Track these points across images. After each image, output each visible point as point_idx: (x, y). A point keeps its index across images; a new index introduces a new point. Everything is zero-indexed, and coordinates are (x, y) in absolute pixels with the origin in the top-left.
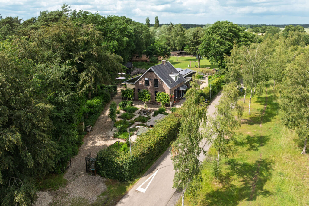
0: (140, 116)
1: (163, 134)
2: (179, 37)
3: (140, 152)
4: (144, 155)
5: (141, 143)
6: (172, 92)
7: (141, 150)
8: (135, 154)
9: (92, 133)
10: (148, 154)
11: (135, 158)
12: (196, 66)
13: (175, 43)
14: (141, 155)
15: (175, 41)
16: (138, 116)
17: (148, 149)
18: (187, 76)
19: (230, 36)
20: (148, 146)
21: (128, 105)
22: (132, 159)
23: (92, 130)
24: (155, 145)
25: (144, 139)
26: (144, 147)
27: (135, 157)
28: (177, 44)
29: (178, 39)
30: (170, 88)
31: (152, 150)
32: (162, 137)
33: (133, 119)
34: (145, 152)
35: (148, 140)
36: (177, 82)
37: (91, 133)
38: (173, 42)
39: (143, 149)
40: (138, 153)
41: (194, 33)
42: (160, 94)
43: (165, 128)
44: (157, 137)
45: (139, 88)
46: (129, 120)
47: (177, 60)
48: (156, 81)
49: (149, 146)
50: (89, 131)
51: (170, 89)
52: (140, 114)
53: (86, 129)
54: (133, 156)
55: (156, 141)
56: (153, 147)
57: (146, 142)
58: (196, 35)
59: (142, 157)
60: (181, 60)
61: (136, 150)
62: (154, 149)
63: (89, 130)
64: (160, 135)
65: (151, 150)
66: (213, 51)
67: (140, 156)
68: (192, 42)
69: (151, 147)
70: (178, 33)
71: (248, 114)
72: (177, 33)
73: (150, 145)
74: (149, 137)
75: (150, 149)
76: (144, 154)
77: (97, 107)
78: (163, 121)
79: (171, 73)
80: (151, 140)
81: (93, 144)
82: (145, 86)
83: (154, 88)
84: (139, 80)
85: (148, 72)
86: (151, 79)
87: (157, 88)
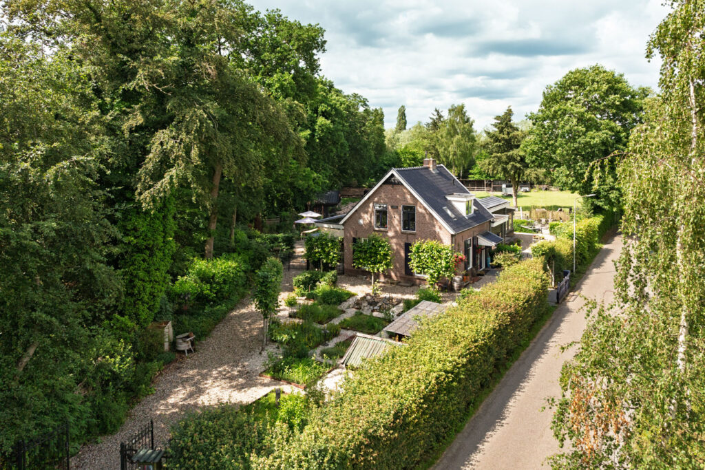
0: (356, 314)
1: (450, 362)
2: (458, 137)
3: (359, 434)
4: (375, 447)
5: (364, 393)
6: (458, 244)
7: (363, 423)
8: (333, 439)
9: (195, 358)
10: (394, 444)
11: (331, 461)
14: (361, 443)
16: (350, 313)
17: (391, 417)
20: (390, 404)
21: (323, 283)
22: (320, 464)
23: (194, 350)
24: (419, 407)
25: (375, 379)
26: (377, 408)
27: (333, 454)
28: (455, 154)
29: (458, 141)
30: (453, 233)
31: (408, 424)
32: (447, 372)
33: (336, 322)
34: (381, 432)
35: (392, 381)
36: (471, 218)
37: (189, 361)
39: (371, 419)
40: (348, 434)
42: (424, 246)
43: (455, 342)
44: (428, 375)
45: (358, 236)
46: (321, 323)
48: (409, 212)
49: (397, 407)
50: (183, 352)
51: (452, 236)
52: (359, 308)
53: (173, 344)
54: (326, 450)
55: (423, 387)
56: (413, 412)
57: (385, 389)
58: (506, 124)
59: (366, 454)
61: (338, 421)
62: (417, 424)
63: (184, 346)
64: (439, 366)
65: (405, 425)
67: (357, 449)
68: (497, 140)
69: (405, 412)
73: (402, 404)
74: (395, 372)
75: (400, 421)
76: (374, 440)
77: (225, 282)
78: (443, 321)
79: (451, 193)
80: (405, 383)
81: (191, 395)
82: (377, 229)
83: (402, 233)
84: (356, 211)
85: (385, 183)
86: (392, 207)
87: (410, 234)
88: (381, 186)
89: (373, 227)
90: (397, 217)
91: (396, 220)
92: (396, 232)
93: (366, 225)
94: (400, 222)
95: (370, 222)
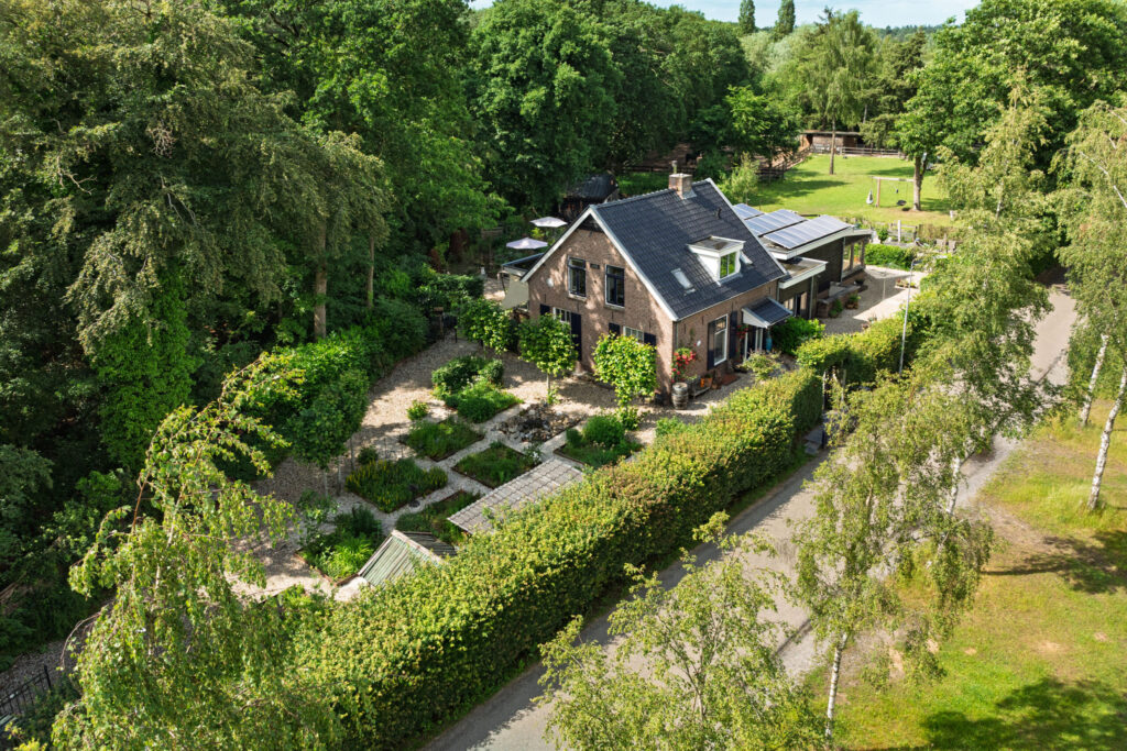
2: (843, 70)
6: (692, 332)
12: (901, 203)
13: (826, 98)
15: (828, 90)
18: (806, 255)
19: (1066, 59)
28: (837, 99)
29: (842, 78)
30: (675, 318)
36: (726, 284)
38: (819, 92)
41: (900, 50)
45: (547, 304)
46: (435, 460)
47: (832, 172)
48: (616, 276)
51: (674, 323)
58: (911, 59)
60: (852, 170)
66: (966, 132)
68: (889, 91)
70: (842, 50)
71: (1083, 506)
72: (837, 53)
79: (704, 240)
82: (571, 296)
83: (606, 308)
84: (544, 265)
85: (581, 227)
86: (591, 265)
87: (616, 311)
88: (576, 231)
89: (567, 293)
90: (599, 282)
91: (597, 285)
92: (597, 303)
93: (558, 287)
94: (603, 290)
95: (563, 285)
